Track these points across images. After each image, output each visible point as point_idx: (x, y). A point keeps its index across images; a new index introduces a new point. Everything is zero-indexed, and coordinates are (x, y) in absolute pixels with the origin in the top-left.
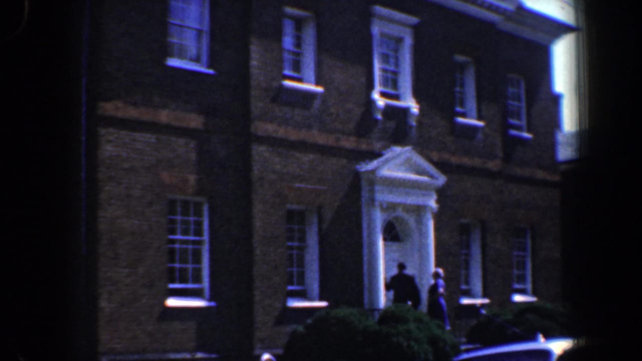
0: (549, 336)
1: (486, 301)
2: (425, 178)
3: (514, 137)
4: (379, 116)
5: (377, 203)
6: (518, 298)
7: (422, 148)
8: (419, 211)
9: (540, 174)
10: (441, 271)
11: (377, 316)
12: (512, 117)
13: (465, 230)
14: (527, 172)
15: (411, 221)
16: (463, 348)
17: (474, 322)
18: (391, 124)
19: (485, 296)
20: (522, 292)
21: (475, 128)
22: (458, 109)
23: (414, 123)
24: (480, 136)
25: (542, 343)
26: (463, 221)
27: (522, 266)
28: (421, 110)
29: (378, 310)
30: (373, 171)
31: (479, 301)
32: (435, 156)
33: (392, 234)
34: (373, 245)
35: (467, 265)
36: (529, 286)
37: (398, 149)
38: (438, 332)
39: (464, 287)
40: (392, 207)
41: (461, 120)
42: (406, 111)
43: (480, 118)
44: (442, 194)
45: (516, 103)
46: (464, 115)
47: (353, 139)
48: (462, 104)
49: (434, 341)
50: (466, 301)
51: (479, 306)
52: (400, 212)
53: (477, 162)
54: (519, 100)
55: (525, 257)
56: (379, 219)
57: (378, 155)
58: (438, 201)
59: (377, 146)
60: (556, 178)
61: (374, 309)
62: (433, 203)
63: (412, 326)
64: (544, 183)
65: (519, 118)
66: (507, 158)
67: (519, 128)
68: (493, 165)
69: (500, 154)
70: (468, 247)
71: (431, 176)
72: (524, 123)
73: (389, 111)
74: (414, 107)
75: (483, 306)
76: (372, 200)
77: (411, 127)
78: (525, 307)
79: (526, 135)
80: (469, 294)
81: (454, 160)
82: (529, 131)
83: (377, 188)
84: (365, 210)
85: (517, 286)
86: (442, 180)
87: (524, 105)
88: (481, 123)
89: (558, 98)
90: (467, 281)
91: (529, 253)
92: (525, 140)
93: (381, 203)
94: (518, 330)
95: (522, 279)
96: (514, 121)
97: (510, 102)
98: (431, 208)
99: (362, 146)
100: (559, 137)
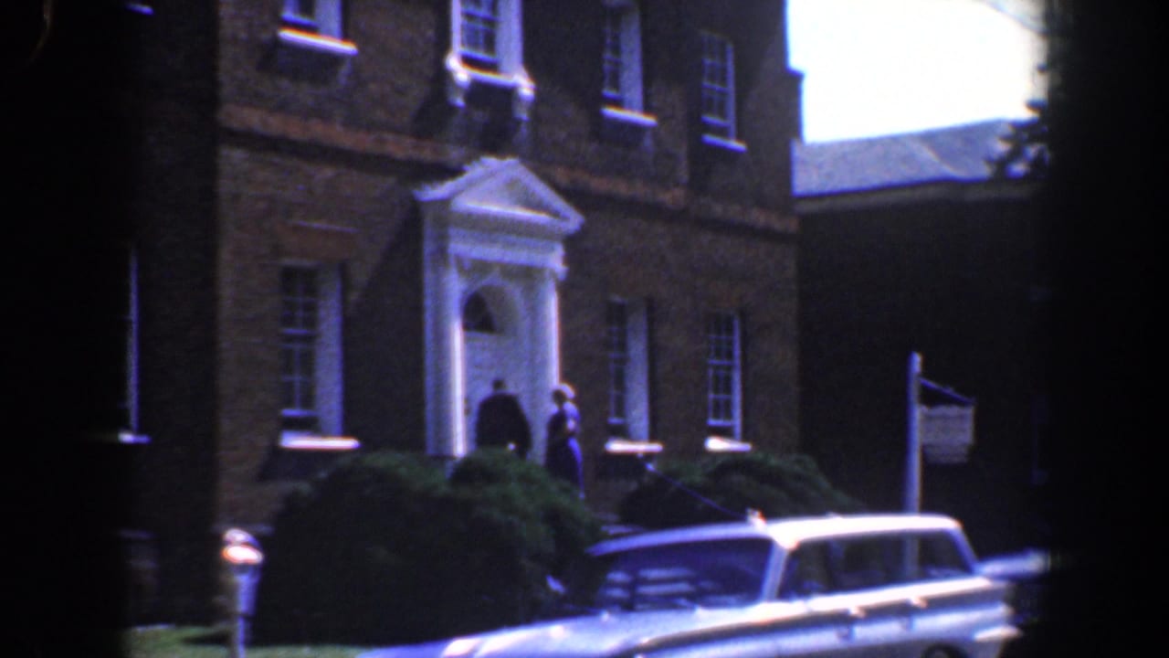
0: (771, 514)
1: (655, 447)
2: (541, 217)
3: (711, 146)
4: (459, 101)
5: (452, 260)
6: (715, 444)
7: (539, 161)
8: (529, 276)
9: (758, 217)
10: (569, 391)
11: (449, 468)
12: (710, 110)
13: (617, 315)
14: (733, 212)
15: (515, 292)
16: (614, 530)
17: (633, 486)
18: (479, 116)
19: (653, 437)
20: (723, 433)
21: (636, 128)
22: (609, 92)
23: (523, 114)
24: (648, 142)
25: (758, 526)
26: (617, 299)
27: (724, 385)
28: (537, 91)
29: (451, 457)
30: (445, 202)
31: (641, 447)
32: (561, 175)
33: (480, 316)
34: (441, 337)
35: (620, 381)
36: (737, 422)
37: (491, 161)
38: (564, 501)
39: (614, 420)
40: (482, 267)
41: (611, 112)
42: (509, 93)
43: (647, 109)
44: (574, 246)
45: (717, 86)
46: (618, 103)
47: (408, 141)
48: (616, 84)
49: (554, 517)
50: (617, 446)
51: (640, 455)
52: (493, 279)
53: (639, 190)
54: (724, 80)
55: (730, 368)
56: (455, 287)
57: (455, 172)
58: (568, 259)
59: (453, 154)
60: (792, 225)
61: (443, 456)
62: (555, 261)
63: (515, 489)
64: (767, 234)
65: (722, 112)
66: (698, 184)
67: (722, 131)
68: (672, 197)
69: (683, 174)
70: (623, 346)
71: (555, 214)
72: (730, 122)
73: (478, 92)
74: (526, 87)
75: (649, 456)
76: (442, 252)
77: (518, 122)
78: (730, 462)
79: (735, 144)
80: (623, 433)
81: (599, 184)
82: (739, 138)
83: (452, 231)
84: (428, 276)
85: (713, 422)
86: (573, 220)
87: (731, 87)
88: (649, 120)
89: (795, 79)
90: (621, 409)
91: (737, 361)
92: (733, 154)
93: (460, 260)
94: (714, 503)
95: (724, 409)
96: (712, 119)
97: (706, 83)
98: (553, 274)
99: (427, 154)
100: (797, 152)
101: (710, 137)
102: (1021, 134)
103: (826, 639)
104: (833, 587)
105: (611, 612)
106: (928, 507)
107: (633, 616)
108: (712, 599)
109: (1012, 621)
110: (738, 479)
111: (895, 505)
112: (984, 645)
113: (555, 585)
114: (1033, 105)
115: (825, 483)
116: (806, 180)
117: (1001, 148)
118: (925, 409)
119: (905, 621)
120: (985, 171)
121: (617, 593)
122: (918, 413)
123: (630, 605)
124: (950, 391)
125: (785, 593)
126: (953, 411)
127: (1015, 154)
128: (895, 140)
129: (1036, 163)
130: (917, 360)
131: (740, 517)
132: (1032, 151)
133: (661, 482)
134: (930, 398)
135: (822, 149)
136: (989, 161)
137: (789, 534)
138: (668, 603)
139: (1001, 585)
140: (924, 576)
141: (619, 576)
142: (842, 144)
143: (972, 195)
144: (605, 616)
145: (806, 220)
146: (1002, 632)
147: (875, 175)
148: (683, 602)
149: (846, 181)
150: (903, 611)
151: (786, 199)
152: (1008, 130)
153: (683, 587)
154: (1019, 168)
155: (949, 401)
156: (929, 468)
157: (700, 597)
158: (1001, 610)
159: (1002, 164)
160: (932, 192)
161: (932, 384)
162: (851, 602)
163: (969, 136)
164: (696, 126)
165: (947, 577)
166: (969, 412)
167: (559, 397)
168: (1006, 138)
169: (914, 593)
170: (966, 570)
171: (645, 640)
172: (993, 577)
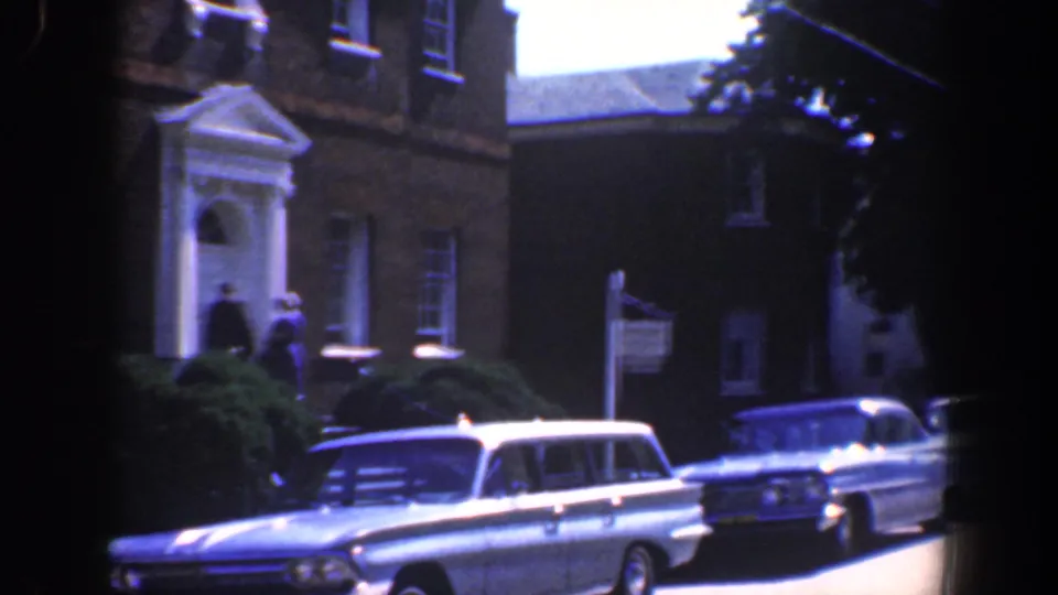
0: (477, 418)
1: (370, 352)
2: (270, 140)
3: (430, 77)
4: (197, 32)
5: (188, 178)
6: (425, 351)
7: (269, 87)
8: (260, 193)
9: (474, 143)
11: (175, 372)
12: (431, 44)
13: (339, 230)
14: (450, 137)
15: (246, 208)
16: (326, 430)
17: (346, 388)
18: (219, 46)
19: (369, 342)
20: (434, 340)
21: (364, 61)
22: (336, 26)
23: (256, 45)
24: (372, 73)
25: (464, 428)
26: (340, 214)
27: (436, 297)
28: (270, 23)
29: (176, 359)
30: (183, 123)
31: (355, 353)
32: (290, 102)
33: (212, 229)
34: (175, 246)
35: (338, 290)
36: (444, 329)
37: (225, 88)
38: (283, 402)
39: (332, 327)
40: (215, 184)
41: (338, 44)
42: (243, 25)
43: (372, 43)
44: (300, 164)
45: (437, 22)
46: (345, 37)
47: (150, 67)
48: (343, 19)
49: (274, 416)
50: (333, 351)
51: (353, 361)
52: (226, 195)
53: (364, 116)
54: (444, 17)
55: (445, 281)
56: (189, 203)
57: (190, 97)
58: (295, 178)
59: (191, 80)
60: (505, 151)
61: (170, 359)
62: (284, 180)
63: (234, 388)
64: (480, 158)
65: (442, 48)
66: (417, 113)
67: (442, 64)
68: (395, 123)
69: (405, 104)
70: (344, 258)
71: (286, 137)
72: (449, 55)
73: (214, 23)
74: (259, 20)
75: (362, 362)
76: (179, 173)
77: (251, 52)
78: (437, 369)
79: (453, 76)
80: (338, 339)
81: (326, 111)
82: (457, 70)
83: (189, 151)
84: (165, 188)
85: (424, 331)
86: (300, 142)
87: (450, 25)
88: (373, 52)
89: (510, 19)
90: (338, 315)
91: (451, 274)
92: (449, 87)
93: (195, 177)
94: (423, 406)
95: (431, 319)
96: (431, 52)
97: (427, 19)
98: (281, 189)
99: (166, 79)
100: (511, 84)
101: (430, 70)
102: (720, 75)
103: (533, 534)
104: (536, 487)
105: (333, 507)
106: (622, 415)
107: (355, 511)
108: (422, 495)
109: (707, 517)
110: (445, 384)
111: (597, 413)
112: (682, 542)
113: (276, 480)
114: (733, 48)
115: (527, 392)
116: (519, 110)
117: (700, 84)
118: (625, 323)
119: (607, 519)
120: (686, 105)
121: (336, 489)
122: (617, 326)
123: (347, 500)
124: (648, 306)
125: (489, 491)
127: (716, 91)
128: (602, 76)
129: (736, 99)
130: (620, 276)
131: (451, 420)
132: (730, 88)
133: (376, 384)
134: (631, 313)
135: (534, 82)
136: (692, 98)
137: (493, 435)
138: (385, 498)
139: (696, 486)
140: (623, 479)
141: (336, 473)
142: (553, 79)
143: (676, 127)
144: (326, 510)
145: (519, 147)
146: (700, 530)
147: (583, 109)
148: (398, 498)
149: (556, 112)
150: (603, 509)
151: (498, 127)
152: (708, 69)
153: (397, 484)
154: (718, 104)
155: (651, 317)
157: (410, 494)
158: (697, 510)
159: (702, 100)
161: (633, 300)
162: (556, 500)
163: (674, 74)
164: (417, 59)
165: (641, 479)
166: (666, 326)
167: (282, 304)
168: (706, 77)
169: (614, 493)
170: (665, 475)
171: (362, 533)
172: (688, 480)
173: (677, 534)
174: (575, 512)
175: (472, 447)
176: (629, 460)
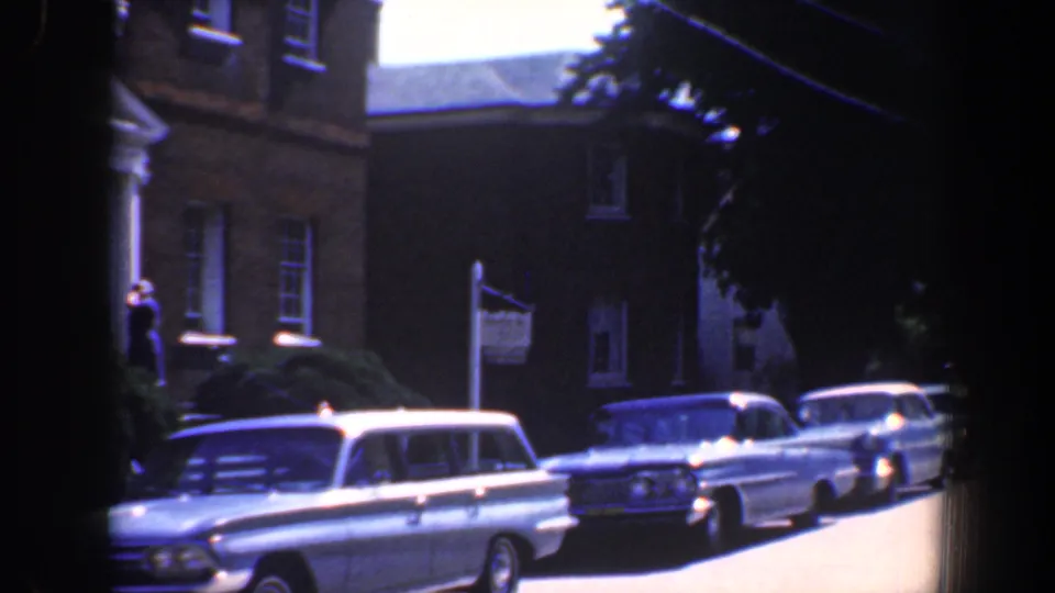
0: (339, 406)
1: (228, 340)
2: (127, 125)
3: (291, 65)
6: (285, 339)
9: (332, 132)
10: (146, 286)
12: (292, 32)
13: (195, 218)
14: (306, 126)
16: (186, 418)
17: (205, 376)
19: (226, 331)
20: (293, 329)
21: (223, 47)
22: (197, 12)
24: (231, 60)
25: (326, 416)
26: (194, 203)
27: (294, 284)
28: (132, 9)
31: (214, 340)
32: (148, 90)
35: (196, 279)
36: (305, 320)
38: (142, 389)
39: (190, 314)
41: (198, 30)
43: (233, 30)
44: (157, 154)
45: (299, 10)
46: (204, 23)
48: (204, 5)
49: (133, 403)
50: (191, 338)
51: (214, 347)
53: (218, 104)
54: (306, 5)
55: (299, 270)
58: (150, 166)
60: (362, 140)
62: (140, 168)
64: (340, 149)
65: (303, 35)
66: (276, 101)
67: (301, 52)
68: (250, 111)
69: (263, 91)
70: (198, 246)
71: (141, 124)
72: (310, 43)
74: (122, 6)
75: (222, 349)
77: (116, 38)
78: (298, 357)
79: (313, 65)
80: (197, 326)
81: (182, 98)
82: (320, 58)
85: (284, 319)
86: (158, 130)
87: (313, 13)
88: (232, 39)
89: (374, 7)
90: (197, 304)
91: (308, 263)
92: (309, 74)
94: (284, 393)
95: (293, 307)
96: (292, 40)
97: (290, 7)
98: (136, 176)
100: (372, 73)
101: (291, 58)
102: (585, 66)
103: (395, 524)
104: (399, 477)
105: (193, 495)
106: (488, 404)
107: (212, 499)
108: (282, 485)
109: (573, 510)
110: (304, 371)
111: (461, 403)
112: (550, 533)
113: (136, 468)
114: (599, 39)
115: (390, 380)
116: (379, 100)
117: (566, 77)
118: (486, 313)
119: (471, 510)
120: (551, 97)
121: (196, 477)
122: (478, 317)
123: (206, 488)
124: (509, 297)
125: (351, 480)
126: (513, 316)
127: (580, 84)
128: (464, 67)
129: (600, 92)
130: (478, 269)
131: (312, 408)
132: (595, 81)
133: (235, 372)
134: (491, 304)
135: (394, 73)
136: (556, 90)
137: (355, 424)
138: (243, 487)
139: (564, 478)
140: (487, 469)
141: (195, 461)
142: (417, 68)
143: (538, 119)
144: (184, 498)
145: (380, 137)
146: (566, 521)
147: (444, 99)
148: (258, 487)
149: (416, 102)
150: (466, 500)
151: (358, 117)
152: (573, 61)
153: (258, 472)
154: (582, 96)
155: (509, 307)
156: (489, 368)
157: (270, 483)
158: (562, 502)
159: (567, 92)
160: (498, 116)
161: (492, 290)
162: (420, 490)
163: (535, 66)
164: (279, 47)
165: (505, 470)
166: (527, 318)
168: (572, 68)
169: (478, 484)
170: (531, 466)
171: (221, 521)
172: (553, 471)
173: (543, 525)
174: (439, 502)
175: (334, 436)
176: (494, 451)
